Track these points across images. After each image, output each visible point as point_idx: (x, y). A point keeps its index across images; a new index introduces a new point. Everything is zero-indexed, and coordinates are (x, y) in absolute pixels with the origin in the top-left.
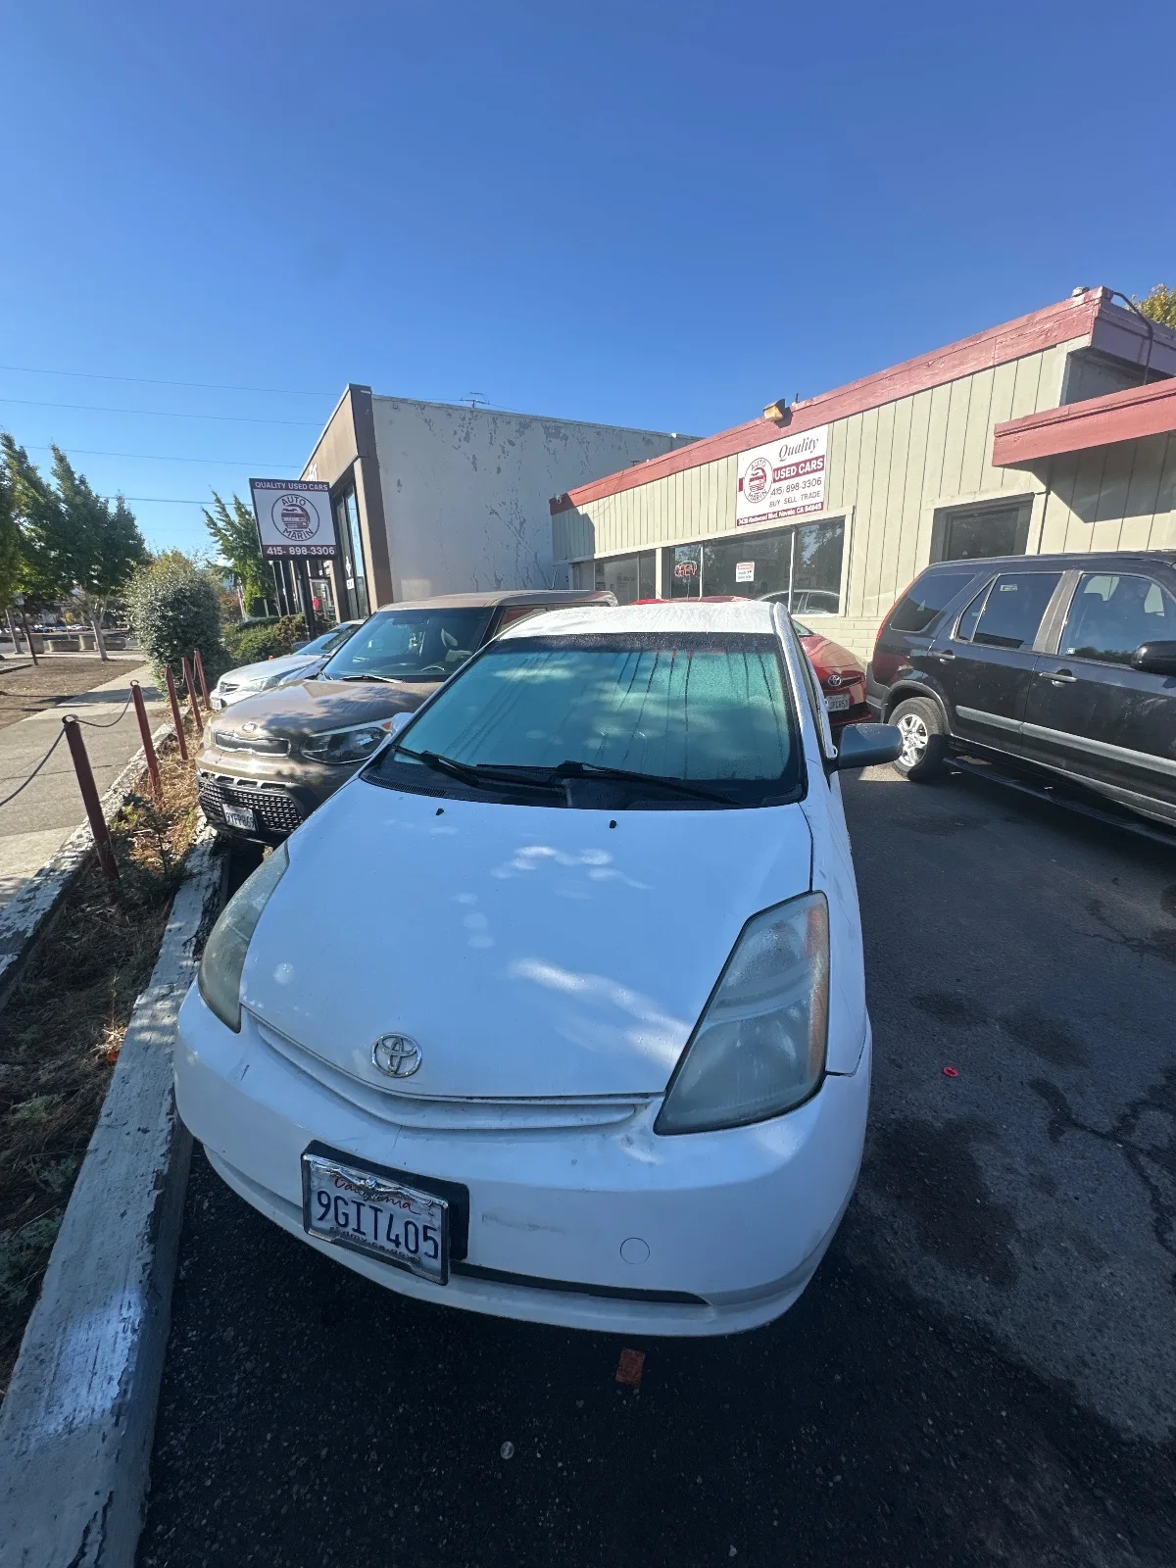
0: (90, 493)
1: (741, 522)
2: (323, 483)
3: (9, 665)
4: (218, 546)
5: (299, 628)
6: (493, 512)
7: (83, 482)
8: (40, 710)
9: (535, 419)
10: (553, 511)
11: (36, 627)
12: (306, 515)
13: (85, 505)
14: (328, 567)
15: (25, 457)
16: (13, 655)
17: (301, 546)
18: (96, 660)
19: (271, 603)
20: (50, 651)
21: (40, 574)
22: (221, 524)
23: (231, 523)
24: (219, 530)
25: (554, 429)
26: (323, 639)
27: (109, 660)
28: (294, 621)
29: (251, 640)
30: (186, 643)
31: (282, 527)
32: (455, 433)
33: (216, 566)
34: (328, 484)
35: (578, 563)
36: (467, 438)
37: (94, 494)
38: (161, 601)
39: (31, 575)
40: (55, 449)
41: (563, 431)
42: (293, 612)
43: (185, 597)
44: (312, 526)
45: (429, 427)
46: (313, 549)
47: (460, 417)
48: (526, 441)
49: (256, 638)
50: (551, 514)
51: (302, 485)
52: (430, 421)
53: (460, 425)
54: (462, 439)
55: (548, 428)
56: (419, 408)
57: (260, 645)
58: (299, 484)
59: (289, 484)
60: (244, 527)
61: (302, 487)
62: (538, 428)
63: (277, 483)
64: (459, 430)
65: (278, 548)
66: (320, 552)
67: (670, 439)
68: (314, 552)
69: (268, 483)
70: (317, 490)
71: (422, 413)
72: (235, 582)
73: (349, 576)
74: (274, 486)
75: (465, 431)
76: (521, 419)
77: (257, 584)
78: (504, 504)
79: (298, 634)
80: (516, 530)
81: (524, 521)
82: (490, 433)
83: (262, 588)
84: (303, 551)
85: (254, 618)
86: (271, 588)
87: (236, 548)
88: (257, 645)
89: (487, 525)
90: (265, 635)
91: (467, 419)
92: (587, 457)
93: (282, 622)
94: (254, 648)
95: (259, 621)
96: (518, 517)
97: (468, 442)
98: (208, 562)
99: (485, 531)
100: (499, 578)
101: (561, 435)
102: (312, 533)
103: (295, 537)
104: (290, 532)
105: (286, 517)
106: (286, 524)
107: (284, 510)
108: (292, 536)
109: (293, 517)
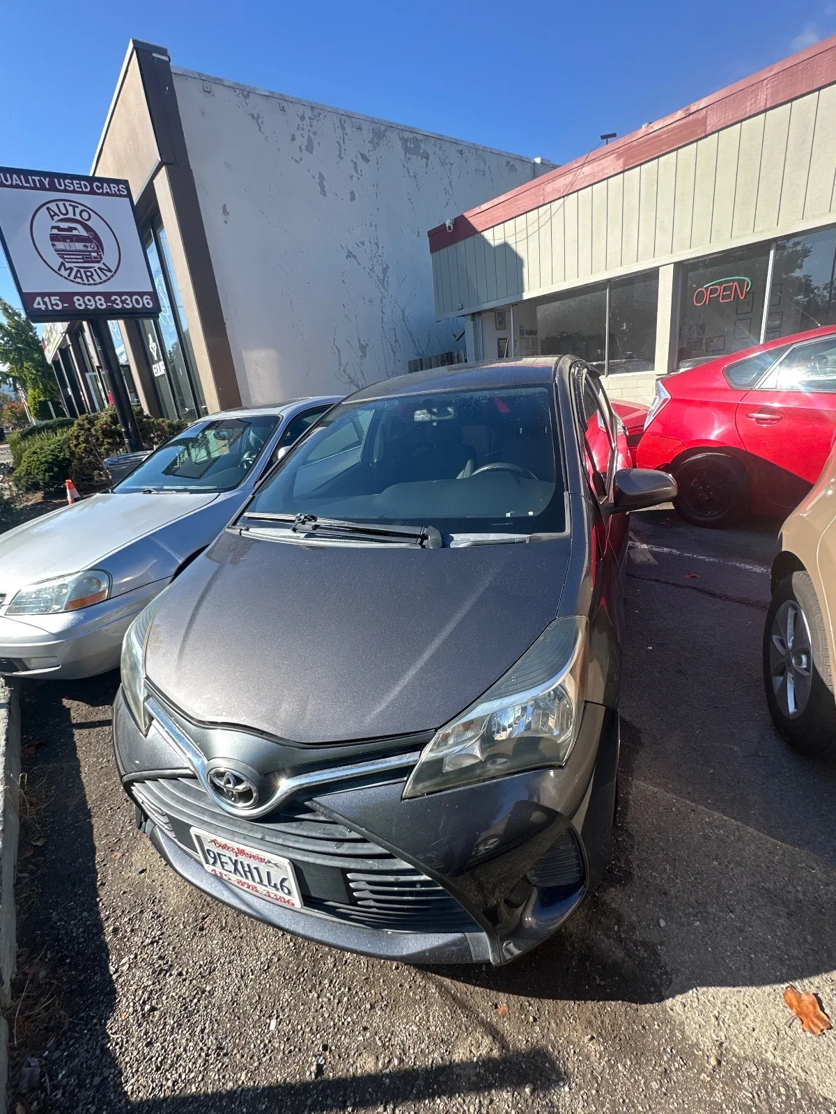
2: (117, 182)
5: (107, 433)
6: (350, 255)
9: (391, 126)
10: (434, 248)
12: (95, 238)
17: (94, 295)
25: (413, 142)
28: (99, 423)
29: (35, 452)
31: (56, 261)
32: (293, 138)
34: (126, 183)
35: (480, 313)
36: (310, 148)
41: (423, 146)
44: (110, 258)
45: (257, 127)
46: (116, 299)
47: (298, 115)
48: (381, 157)
49: (42, 449)
50: (432, 251)
51: (80, 184)
52: (259, 117)
53: (299, 125)
54: (303, 147)
55: (407, 140)
56: (241, 95)
57: (50, 460)
58: (75, 182)
59: (56, 180)
60: (14, 328)
61: (81, 187)
62: (394, 139)
63: (33, 177)
64: (298, 134)
65: (52, 298)
66: (128, 304)
67: (535, 164)
68: (118, 304)
69: (15, 176)
70: (112, 195)
71: (247, 104)
72: (15, 386)
73: (156, 358)
74: (27, 181)
75: (306, 137)
76: (374, 125)
77: (38, 387)
78: (363, 243)
79: (108, 443)
80: (379, 280)
81: (388, 267)
82: (338, 142)
83: (45, 391)
84: (99, 303)
85: (41, 422)
86: (54, 390)
87: (11, 352)
88: (46, 462)
89: (344, 272)
90: (54, 444)
91: (307, 119)
92: (450, 182)
93: (79, 425)
94: (41, 463)
95: (46, 425)
96: (380, 262)
97: (311, 153)
99: (343, 281)
100: (364, 344)
101: (421, 151)
102: (110, 270)
103: (81, 278)
104: (71, 269)
105: (59, 241)
106: (62, 254)
107: (53, 227)
108: (76, 277)
109: (72, 241)
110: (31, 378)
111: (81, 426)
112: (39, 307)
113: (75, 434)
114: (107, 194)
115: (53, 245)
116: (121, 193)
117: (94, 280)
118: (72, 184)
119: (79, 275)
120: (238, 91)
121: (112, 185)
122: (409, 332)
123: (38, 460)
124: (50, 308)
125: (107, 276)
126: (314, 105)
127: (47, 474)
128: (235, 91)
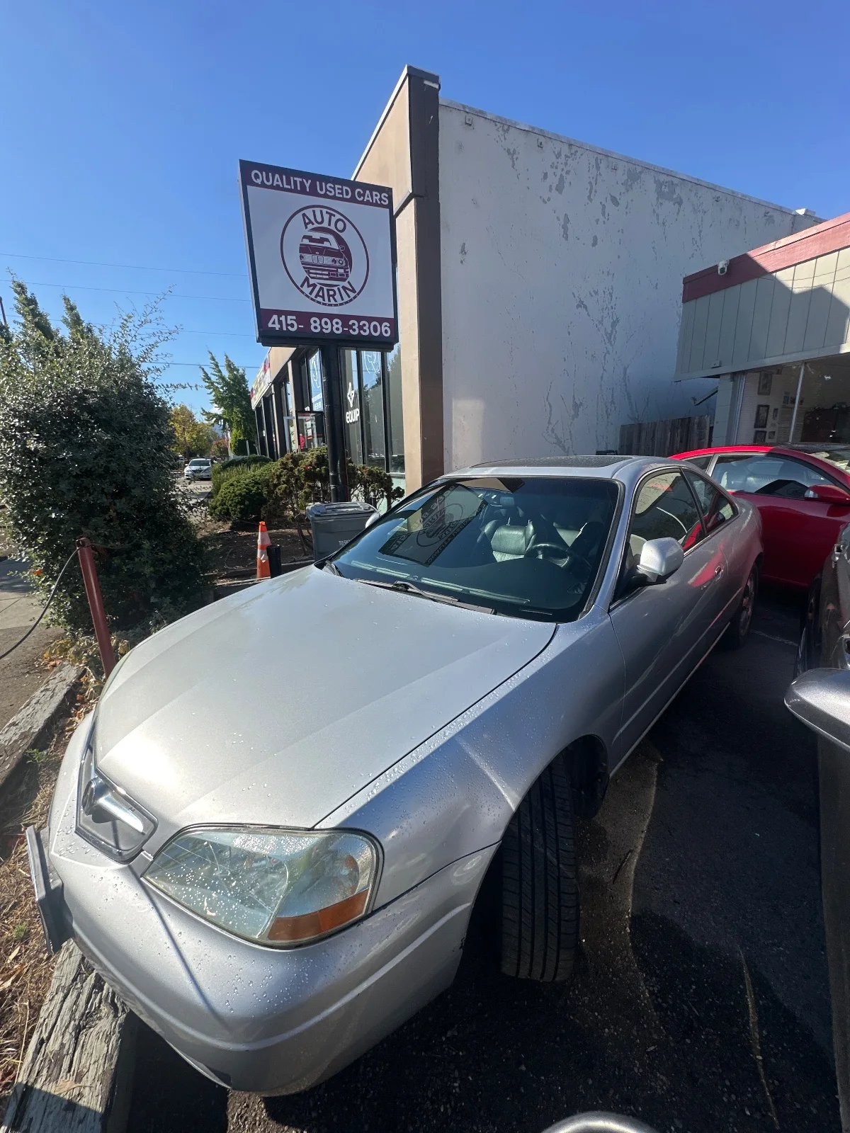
2: (381, 189)
4: (212, 397)
5: (310, 475)
6: (581, 304)
7: (89, 330)
9: (647, 168)
12: (344, 253)
15: (37, 305)
17: (331, 317)
19: (252, 443)
22: (214, 378)
23: (223, 378)
24: (212, 383)
25: (668, 186)
28: (303, 464)
31: (300, 274)
32: (546, 176)
33: (210, 413)
34: (390, 191)
36: (560, 188)
40: (66, 300)
41: (678, 191)
44: (356, 277)
45: (511, 163)
46: (354, 324)
47: (554, 152)
48: (632, 200)
49: (238, 482)
50: (686, 300)
51: (342, 189)
52: (514, 153)
53: (553, 163)
54: (554, 188)
55: (661, 184)
56: (501, 129)
57: (244, 494)
58: (337, 186)
59: (318, 183)
60: (232, 380)
61: (342, 193)
62: (649, 182)
63: (295, 179)
64: (550, 172)
65: (289, 317)
66: (365, 331)
67: (796, 216)
68: (354, 330)
69: (277, 176)
70: (372, 204)
71: (505, 139)
72: (224, 427)
74: (289, 183)
75: (558, 176)
76: (631, 166)
77: (241, 429)
78: (596, 293)
79: (309, 486)
80: (606, 334)
81: (618, 320)
82: (590, 183)
83: (246, 432)
84: (335, 326)
85: (238, 457)
86: (253, 431)
87: (226, 398)
88: (240, 494)
89: (571, 323)
90: (249, 479)
91: (563, 156)
92: (700, 232)
93: (282, 463)
94: (236, 496)
95: (243, 459)
96: (611, 314)
97: (561, 192)
98: (203, 410)
99: (569, 333)
100: (578, 402)
101: (675, 196)
102: (353, 291)
103: (323, 297)
104: (314, 286)
105: (308, 252)
106: (308, 267)
107: (305, 237)
108: (317, 295)
109: (321, 254)
110: (236, 421)
111: (284, 465)
112: (273, 326)
113: (278, 473)
114: (368, 203)
115: (301, 257)
116: (382, 202)
117: (335, 301)
118: (334, 189)
119: (321, 294)
120: (499, 125)
121: (374, 193)
122: (628, 394)
123: (233, 492)
124: (285, 329)
125: (349, 296)
126: (572, 142)
127: (239, 506)
128: (496, 125)
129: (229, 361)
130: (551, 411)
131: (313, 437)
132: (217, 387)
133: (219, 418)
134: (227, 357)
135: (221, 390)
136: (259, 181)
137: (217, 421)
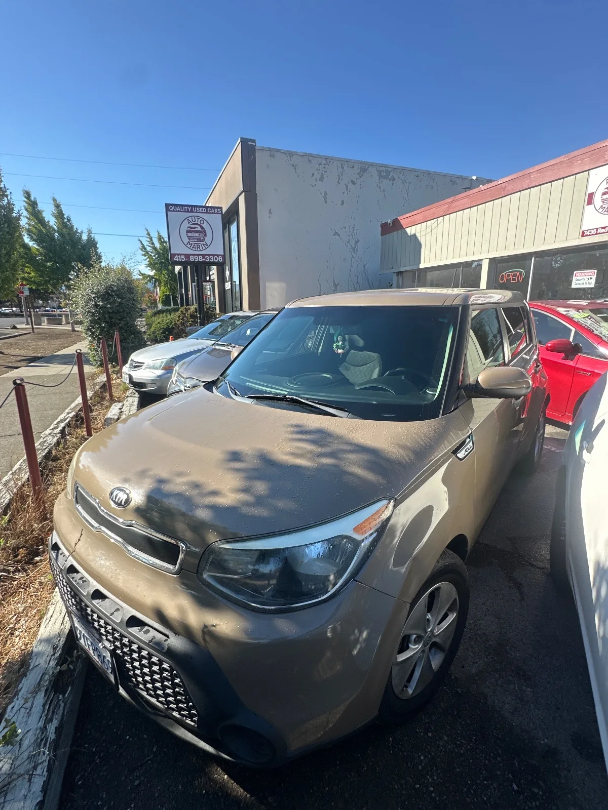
0: (72, 227)
1: (586, 233)
2: (218, 208)
3: (18, 332)
4: (147, 262)
5: (192, 316)
6: (336, 234)
7: (69, 220)
8: (17, 368)
9: (372, 165)
10: (383, 233)
11: (47, 308)
12: (204, 232)
13: (69, 234)
14: (213, 274)
15: (37, 205)
16: (24, 326)
17: (198, 255)
18: (68, 330)
19: (175, 298)
20: (45, 325)
21: (41, 276)
22: (149, 249)
23: (155, 248)
24: (147, 253)
25: (385, 173)
26: (210, 327)
27: (76, 331)
28: (189, 311)
29: (159, 323)
30: (111, 325)
31: (186, 240)
32: (313, 174)
33: (144, 275)
34: (221, 208)
35: (402, 272)
36: (321, 179)
37: (75, 228)
38: (95, 293)
39: (35, 277)
40: (55, 200)
41: (391, 174)
42: (187, 304)
43: (113, 291)
44: (208, 240)
45: (294, 170)
46: (207, 257)
47: (318, 163)
48: (364, 181)
49: (162, 321)
50: (382, 235)
51: (203, 209)
52: (296, 166)
53: (317, 168)
54: (318, 179)
55: (381, 172)
56: (288, 156)
57: (165, 328)
59: (193, 208)
60: (162, 251)
61: (203, 211)
62: (373, 171)
63: (185, 207)
64: (316, 173)
65: (182, 256)
66: (212, 260)
67: (472, 179)
68: (207, 259)
69: (178, 207)
70: (214, 213)
71: (291, 160)
72: (155, 284)
73: (228, 280)
74: (183, 209)
75: (320, 174)
76: (362, 165)
77: (167, 286)
78: (345, 228)
79: (192, 321)
80: (352, 248)
81: (358, 241)
82: (338, 175)
83: (170, 289)
84: (200, 258)
85: (164, 307)
86: (175, 289)
87: (157, 264)
88: (163, 328)
89: (331, 243)
90: (168, 320)
91: (323, 165)
92: (407, 194)
94: (161, 329)
95: (167, 309)
96: (354, 238)
97: (322, 181)
98: (140, 272)
99: (330, 248)
100: (337, 283)
101: (390, 177)
102: (207, 245)
103: (195, 248)
104: (192, 244)
105: (190, 232)
106: (189, 238)
107: (188, 227)
108: (193, 247)
109: (194, 233)
110: (164, 281)
111: (182, 312)
112: (176, 259)
113: (179, 315)
114: (213, 213)
115: (187, 234)
116: (218, 212)
117: (200, 249)
118: (200, 209)
120: (287, 154)
121: (215, 209)
122: (367, 278)
123: (160, 327)
124: (180, 260)
125: (205, 247)
126: (328, 157)
129: (161, 236)
130: (320, 288)
131: (211, 296)
132: (151, 255)
133: (152, 277)
134: (159, 233)
135: (154, 257)
136: (172, 210)
137: (150, 281)
